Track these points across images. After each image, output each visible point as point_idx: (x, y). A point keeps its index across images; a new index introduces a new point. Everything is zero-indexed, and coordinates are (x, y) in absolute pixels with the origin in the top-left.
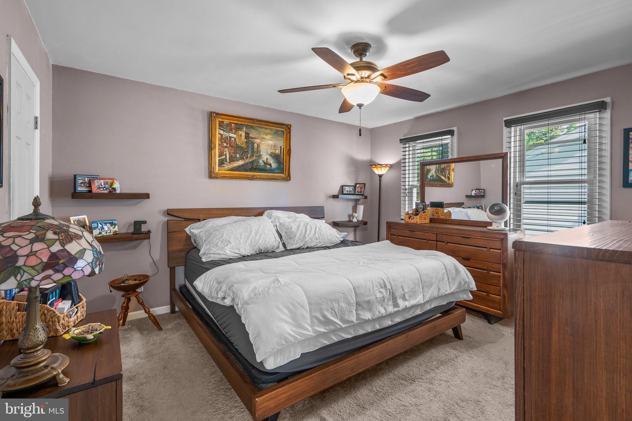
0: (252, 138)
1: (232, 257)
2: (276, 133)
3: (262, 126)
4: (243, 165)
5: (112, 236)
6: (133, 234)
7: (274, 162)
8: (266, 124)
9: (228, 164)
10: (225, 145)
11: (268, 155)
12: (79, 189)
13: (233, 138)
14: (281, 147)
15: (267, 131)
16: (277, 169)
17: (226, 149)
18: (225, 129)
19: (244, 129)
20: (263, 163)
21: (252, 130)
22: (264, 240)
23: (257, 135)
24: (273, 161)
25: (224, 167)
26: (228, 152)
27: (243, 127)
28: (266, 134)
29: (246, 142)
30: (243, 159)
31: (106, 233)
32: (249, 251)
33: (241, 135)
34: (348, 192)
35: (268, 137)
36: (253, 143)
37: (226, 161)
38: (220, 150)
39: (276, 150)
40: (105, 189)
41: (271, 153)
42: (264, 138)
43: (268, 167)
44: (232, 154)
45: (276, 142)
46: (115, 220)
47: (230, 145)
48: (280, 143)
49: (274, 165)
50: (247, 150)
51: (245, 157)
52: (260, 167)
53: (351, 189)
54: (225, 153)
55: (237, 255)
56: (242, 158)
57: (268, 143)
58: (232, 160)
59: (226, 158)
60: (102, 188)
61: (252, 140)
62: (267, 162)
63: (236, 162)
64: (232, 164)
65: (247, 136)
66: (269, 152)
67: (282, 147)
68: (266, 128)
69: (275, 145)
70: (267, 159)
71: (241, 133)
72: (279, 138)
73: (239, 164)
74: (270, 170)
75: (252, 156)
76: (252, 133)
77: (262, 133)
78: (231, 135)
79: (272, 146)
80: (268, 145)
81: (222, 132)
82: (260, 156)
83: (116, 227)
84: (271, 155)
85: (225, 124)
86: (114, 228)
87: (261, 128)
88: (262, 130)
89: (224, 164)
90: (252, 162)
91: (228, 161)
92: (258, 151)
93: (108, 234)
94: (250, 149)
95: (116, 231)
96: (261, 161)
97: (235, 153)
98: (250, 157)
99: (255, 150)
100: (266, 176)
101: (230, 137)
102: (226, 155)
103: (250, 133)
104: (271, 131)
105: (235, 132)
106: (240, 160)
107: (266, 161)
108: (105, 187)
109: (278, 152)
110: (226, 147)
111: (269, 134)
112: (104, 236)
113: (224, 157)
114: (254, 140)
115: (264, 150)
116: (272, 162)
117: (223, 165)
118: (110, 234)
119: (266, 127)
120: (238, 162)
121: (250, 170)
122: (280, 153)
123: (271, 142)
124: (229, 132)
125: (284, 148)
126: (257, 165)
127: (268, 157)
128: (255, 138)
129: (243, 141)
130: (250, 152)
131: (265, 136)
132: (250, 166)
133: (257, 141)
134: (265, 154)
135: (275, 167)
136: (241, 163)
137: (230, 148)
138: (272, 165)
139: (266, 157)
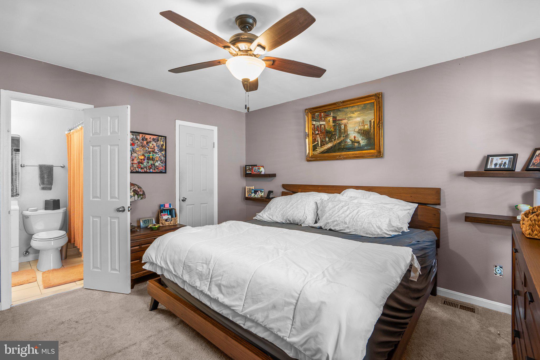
0: (339, 120)
1: (266, 220)
2: (365, 108)
3: (348, 106)
4: (332, 147)
5: (260, 198)
6: (266, 198)
7: (362, 139)
8: (351, 103)
9: (320, 148)
10: (317, 132)
11: (355, 133)
12: (247, 172)
13: (323, 125)
14: (370, 121)
15: (354, 109)
16: (366, 145)
17: (318, 136)
18: (316, 120)
19: (332, 114)
20: (351, 142)
21: (339, 113)
22: (293, 213)
23: (344, 116)
24: (361, 137)
25: (317, 151)
26: (319, 138)
27: (331, 113)
28: (353, 113)
29: (334, 125)
30: (332, 141)
31: (257, 196)
32: (280, 219)
33: (329, 121)
34: (498, 167)
35: (356, 114)
36: (340, 125)
37: (318, 146)
38: (313, 138)
39: (364, 126)
40: (257, 172)
41: (359, 130)
42: (351, 117)
43: (356, 145)
44: (323, 139)
45: (364, 118)
46: (263, 189)
47: (321, 132)
48: (370, 116)
49: (363, 142)
50: (334, 133)
51: (333, 139)
52: (347, 146)
53: (504, 161)
54: (317, 139)
55: (269, 220)
56: (330, 141)
57: (355, 121)
58: (323, 144)
59: (318, 143)
60: (256, 171)
61: (339, 122)
62: (355, 140)
63: (326, 145)
64: (323, 147)
65: (335, 120)
66: (357, 129)
67: (372, 121)
68: (352, 107)
69: (363, 121)
70: (355, 137)
71: (329, 118)
72: (367, 112)
73: (328, 147)
74: (359, 148)
75: (340, 137)
76: (339, 116)
77: (348, 112)
78: (322, 123)
79: (359, 122)
80: (356, 123)
81: (314, 123)
82: (347, 136)
83: (263, 193)
84: (358, 133)
85: (316, 115)
86: (262, 193)
87: (347, 108)
88: (348, 110)
89: (317, 148)
90: (340, 143)
91: (320, 146)
92: (346, 131)
93: (258, 197)
94: (338, 131)
95: (262, 196)
96: (348, 140)
97: (325, 138)
98: (338, 139)
99: (342, 131)
100: (353, 154)
101: (321, 125)
102: (318, 142)
103: (337, 116)
104: (358, 107)
105: (324, 120)
106: (329, 143)
107: (353, 140)
108: (258, 171)
109: (367, 127)
110: (318, 134)
111: (356, 111)
112: (256, 197)
113: (316, 143)
114: (341, 121)
115: (351, 129)
116: (360, 139)
117: (316, 150)
118: (259, 197)
119: (352, 105)
120: (328, 145)
121: (339, 151)
122: (369, 127)
123: (359, 119)
124: (319, 121)
125: (374, 122)
126: (345, 145)
127: (356, 135)
128: (341, 120)
129: (331, 126)
130: (338, 134)
131: (352, 115)
132: (337, 148)
133: (344, 121)
134: (352, 132)
135: (364, 143)
136: (330, 145)
137: (321, 135)
138: (360, 142)
139: (354, 135)
